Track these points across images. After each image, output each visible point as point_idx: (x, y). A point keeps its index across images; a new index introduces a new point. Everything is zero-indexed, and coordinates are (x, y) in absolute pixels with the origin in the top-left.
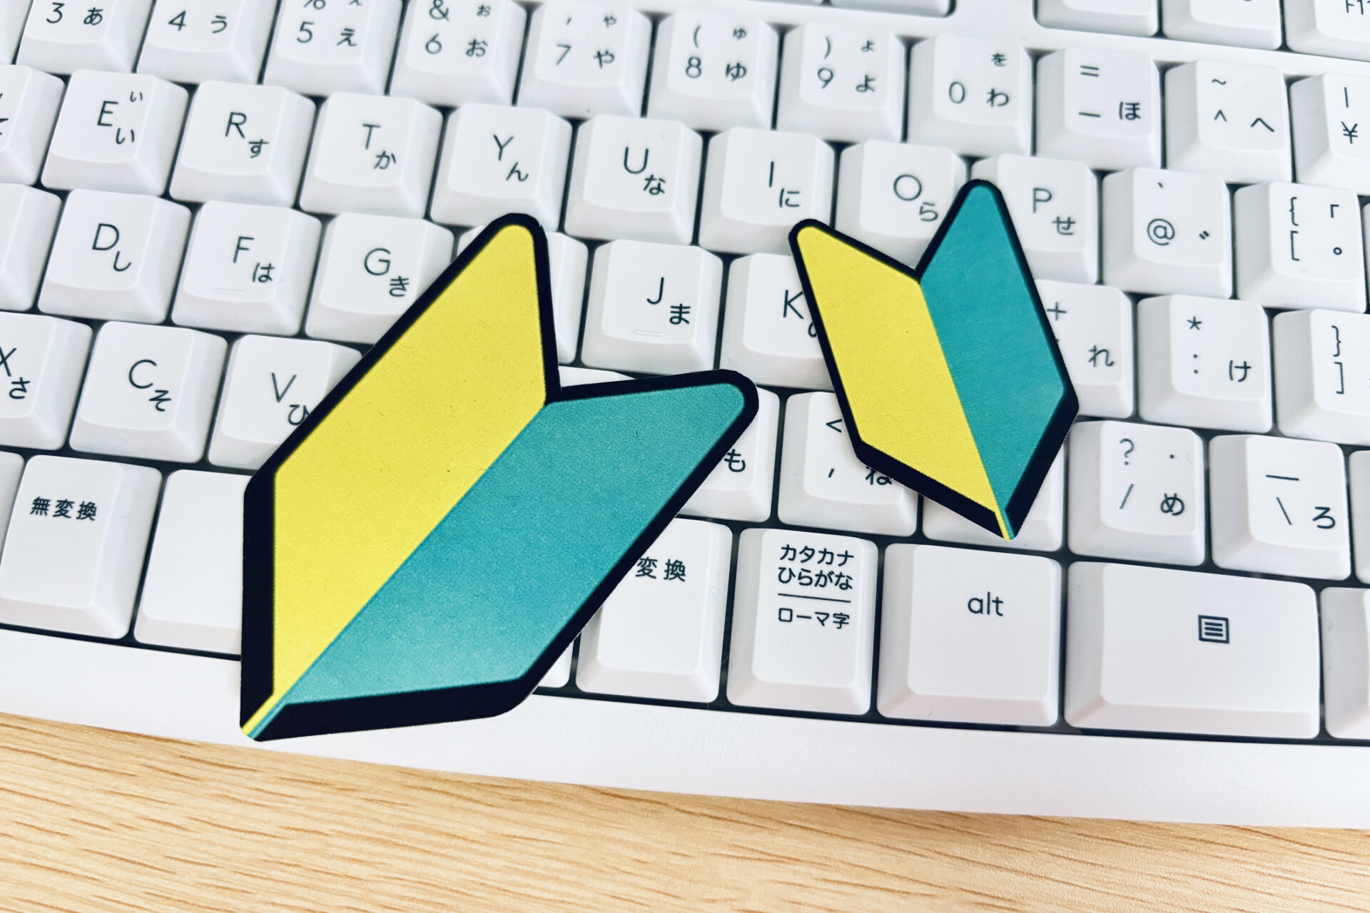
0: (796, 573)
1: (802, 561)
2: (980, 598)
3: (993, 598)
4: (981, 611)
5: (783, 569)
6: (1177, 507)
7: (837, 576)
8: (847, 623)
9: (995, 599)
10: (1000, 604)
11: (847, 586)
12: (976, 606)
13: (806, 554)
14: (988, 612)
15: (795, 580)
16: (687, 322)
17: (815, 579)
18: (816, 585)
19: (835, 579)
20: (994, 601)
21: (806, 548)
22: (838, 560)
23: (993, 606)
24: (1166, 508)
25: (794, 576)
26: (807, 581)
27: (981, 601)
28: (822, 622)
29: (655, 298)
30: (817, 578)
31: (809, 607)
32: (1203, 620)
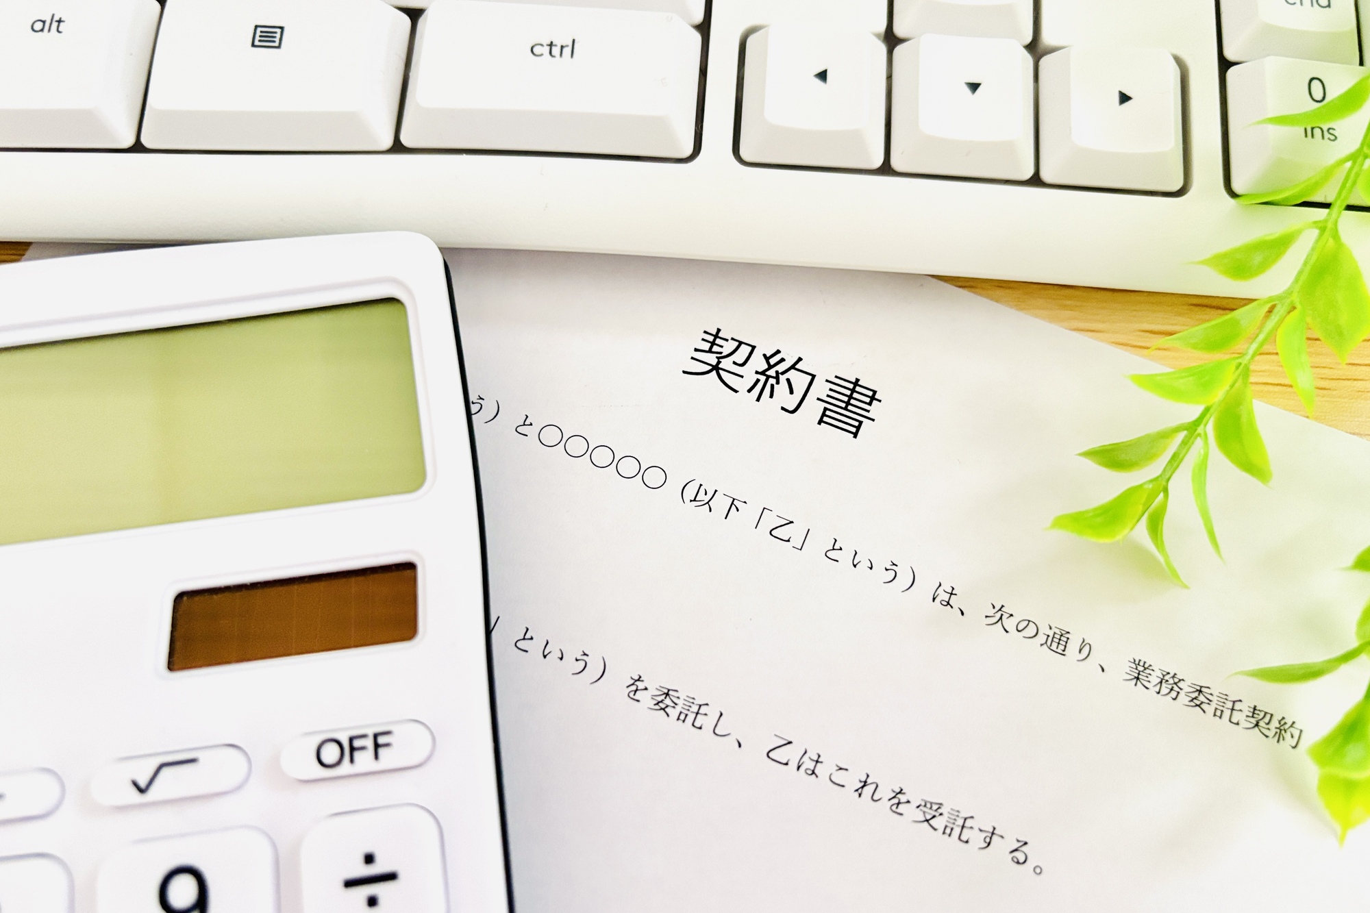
2: (43, 19)
3: (56, 18)
4: (42, 30)
9: (58, 19)
10: (61, 25)
14: (49, 30)
20: (56, 21)
23: (55, 25)
27: (44, 22)
32: (259, 30)
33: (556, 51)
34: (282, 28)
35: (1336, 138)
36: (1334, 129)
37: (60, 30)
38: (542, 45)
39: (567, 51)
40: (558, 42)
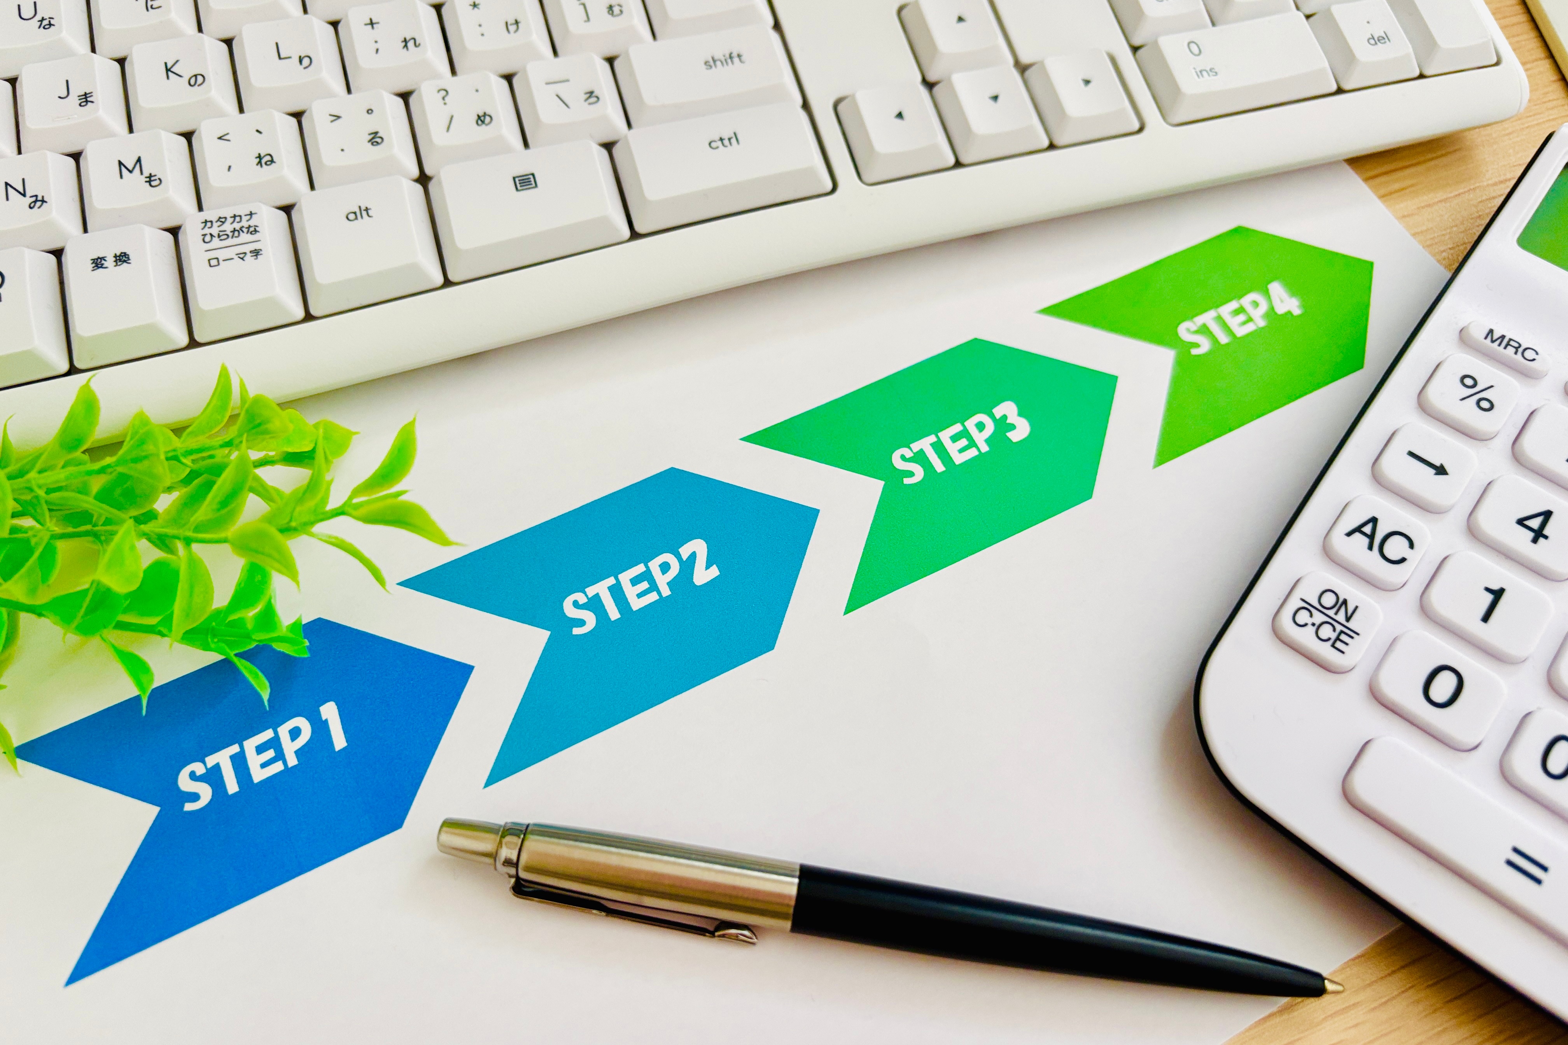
0: (215, 234)
1: (219, 227)
2: (354, 211)
3: (363, 208)
4: (356, 218)
5: (205, 235)
6: (488, 119)
7: (247, 228)
8: (261, 254)
9: (365, 208)
10: (369, 211)
11: (256, 231)
12: (352, 216)
13: (221, 222)
15: (216, 240)
16: (92, 102)
17: (231, 234)
18: (232, 237)
19: (245, 230)
20: (364, 210)
21: (220, 218)
22: (244, 218)
23: (364, 213)
24: (480, 122)
25: (214, 237)
26: (225, 237)
27: (355, 213)
28: (242, 259)
29: (64, 94)
30: (232, 233)
31: (231, 252)
32: (517, 180)
33: (726, 142)
34: (533, 175)
35: (1216, 73)
36: (1213, 69)
37: (370, 215)
38: (715, 141)
39: (734, 141)
40: (726, 136)
